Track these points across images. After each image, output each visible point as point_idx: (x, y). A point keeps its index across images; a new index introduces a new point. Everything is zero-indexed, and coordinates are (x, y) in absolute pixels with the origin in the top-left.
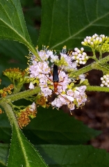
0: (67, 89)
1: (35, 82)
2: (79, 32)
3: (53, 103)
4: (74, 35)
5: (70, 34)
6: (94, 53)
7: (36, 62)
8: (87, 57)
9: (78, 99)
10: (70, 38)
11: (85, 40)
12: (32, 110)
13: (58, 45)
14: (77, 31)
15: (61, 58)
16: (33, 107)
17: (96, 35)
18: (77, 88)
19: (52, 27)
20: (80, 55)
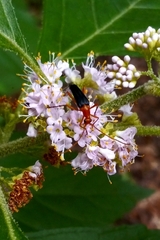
0: (101, 136)
1: (37, 124)
2: (113, 21)
3: (74, 163)
4: (105, 27)
5: (96, 26)
6: (150, 65)
7: (38, 86)
8: (138, 74)
9: (121, 154)
10: (97, 32)
11: (131, 39)
12: (34, 176)
13: (76, 46)
14: (109, 19)
15: (86, 74)
16: (36, 170)
17: (150, 28)
18: (119, 133)
19: (64, 14)
20: (123, 70)
